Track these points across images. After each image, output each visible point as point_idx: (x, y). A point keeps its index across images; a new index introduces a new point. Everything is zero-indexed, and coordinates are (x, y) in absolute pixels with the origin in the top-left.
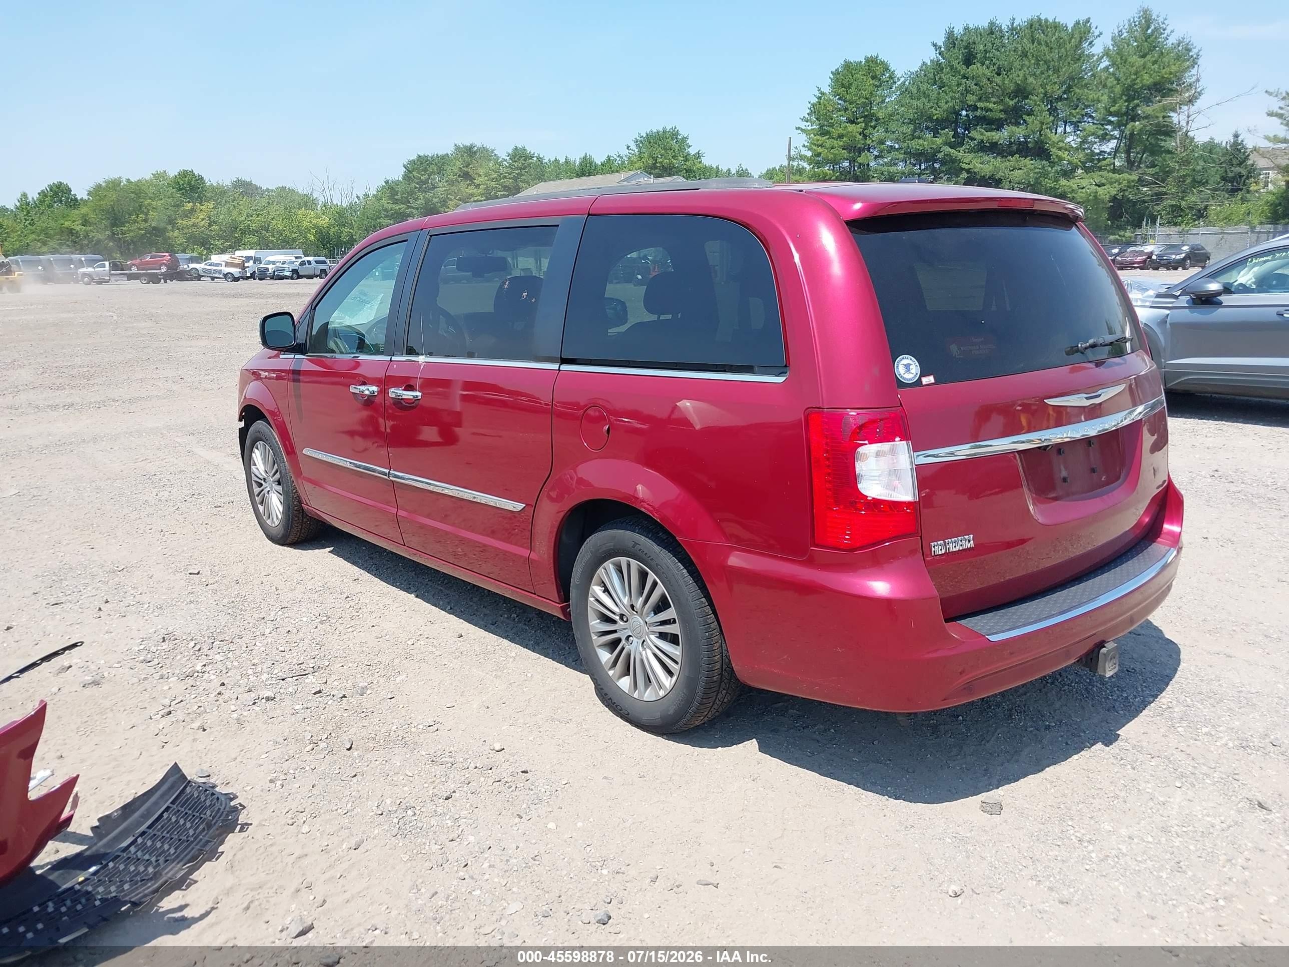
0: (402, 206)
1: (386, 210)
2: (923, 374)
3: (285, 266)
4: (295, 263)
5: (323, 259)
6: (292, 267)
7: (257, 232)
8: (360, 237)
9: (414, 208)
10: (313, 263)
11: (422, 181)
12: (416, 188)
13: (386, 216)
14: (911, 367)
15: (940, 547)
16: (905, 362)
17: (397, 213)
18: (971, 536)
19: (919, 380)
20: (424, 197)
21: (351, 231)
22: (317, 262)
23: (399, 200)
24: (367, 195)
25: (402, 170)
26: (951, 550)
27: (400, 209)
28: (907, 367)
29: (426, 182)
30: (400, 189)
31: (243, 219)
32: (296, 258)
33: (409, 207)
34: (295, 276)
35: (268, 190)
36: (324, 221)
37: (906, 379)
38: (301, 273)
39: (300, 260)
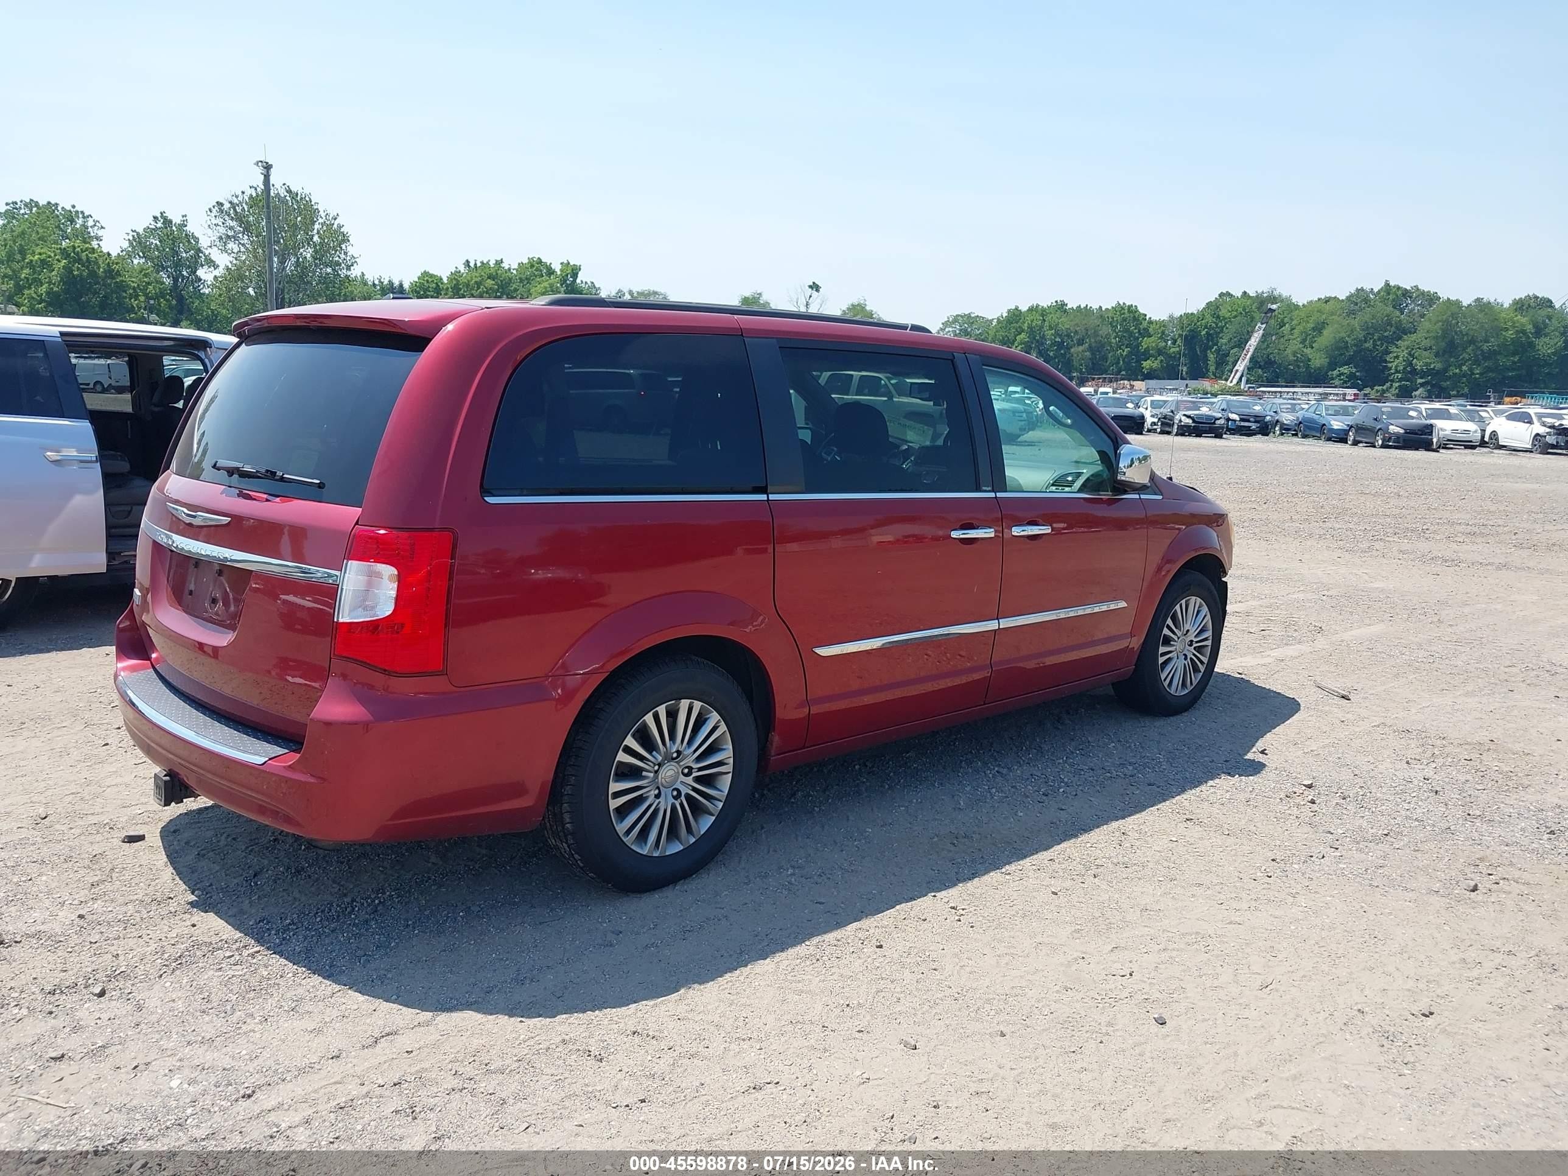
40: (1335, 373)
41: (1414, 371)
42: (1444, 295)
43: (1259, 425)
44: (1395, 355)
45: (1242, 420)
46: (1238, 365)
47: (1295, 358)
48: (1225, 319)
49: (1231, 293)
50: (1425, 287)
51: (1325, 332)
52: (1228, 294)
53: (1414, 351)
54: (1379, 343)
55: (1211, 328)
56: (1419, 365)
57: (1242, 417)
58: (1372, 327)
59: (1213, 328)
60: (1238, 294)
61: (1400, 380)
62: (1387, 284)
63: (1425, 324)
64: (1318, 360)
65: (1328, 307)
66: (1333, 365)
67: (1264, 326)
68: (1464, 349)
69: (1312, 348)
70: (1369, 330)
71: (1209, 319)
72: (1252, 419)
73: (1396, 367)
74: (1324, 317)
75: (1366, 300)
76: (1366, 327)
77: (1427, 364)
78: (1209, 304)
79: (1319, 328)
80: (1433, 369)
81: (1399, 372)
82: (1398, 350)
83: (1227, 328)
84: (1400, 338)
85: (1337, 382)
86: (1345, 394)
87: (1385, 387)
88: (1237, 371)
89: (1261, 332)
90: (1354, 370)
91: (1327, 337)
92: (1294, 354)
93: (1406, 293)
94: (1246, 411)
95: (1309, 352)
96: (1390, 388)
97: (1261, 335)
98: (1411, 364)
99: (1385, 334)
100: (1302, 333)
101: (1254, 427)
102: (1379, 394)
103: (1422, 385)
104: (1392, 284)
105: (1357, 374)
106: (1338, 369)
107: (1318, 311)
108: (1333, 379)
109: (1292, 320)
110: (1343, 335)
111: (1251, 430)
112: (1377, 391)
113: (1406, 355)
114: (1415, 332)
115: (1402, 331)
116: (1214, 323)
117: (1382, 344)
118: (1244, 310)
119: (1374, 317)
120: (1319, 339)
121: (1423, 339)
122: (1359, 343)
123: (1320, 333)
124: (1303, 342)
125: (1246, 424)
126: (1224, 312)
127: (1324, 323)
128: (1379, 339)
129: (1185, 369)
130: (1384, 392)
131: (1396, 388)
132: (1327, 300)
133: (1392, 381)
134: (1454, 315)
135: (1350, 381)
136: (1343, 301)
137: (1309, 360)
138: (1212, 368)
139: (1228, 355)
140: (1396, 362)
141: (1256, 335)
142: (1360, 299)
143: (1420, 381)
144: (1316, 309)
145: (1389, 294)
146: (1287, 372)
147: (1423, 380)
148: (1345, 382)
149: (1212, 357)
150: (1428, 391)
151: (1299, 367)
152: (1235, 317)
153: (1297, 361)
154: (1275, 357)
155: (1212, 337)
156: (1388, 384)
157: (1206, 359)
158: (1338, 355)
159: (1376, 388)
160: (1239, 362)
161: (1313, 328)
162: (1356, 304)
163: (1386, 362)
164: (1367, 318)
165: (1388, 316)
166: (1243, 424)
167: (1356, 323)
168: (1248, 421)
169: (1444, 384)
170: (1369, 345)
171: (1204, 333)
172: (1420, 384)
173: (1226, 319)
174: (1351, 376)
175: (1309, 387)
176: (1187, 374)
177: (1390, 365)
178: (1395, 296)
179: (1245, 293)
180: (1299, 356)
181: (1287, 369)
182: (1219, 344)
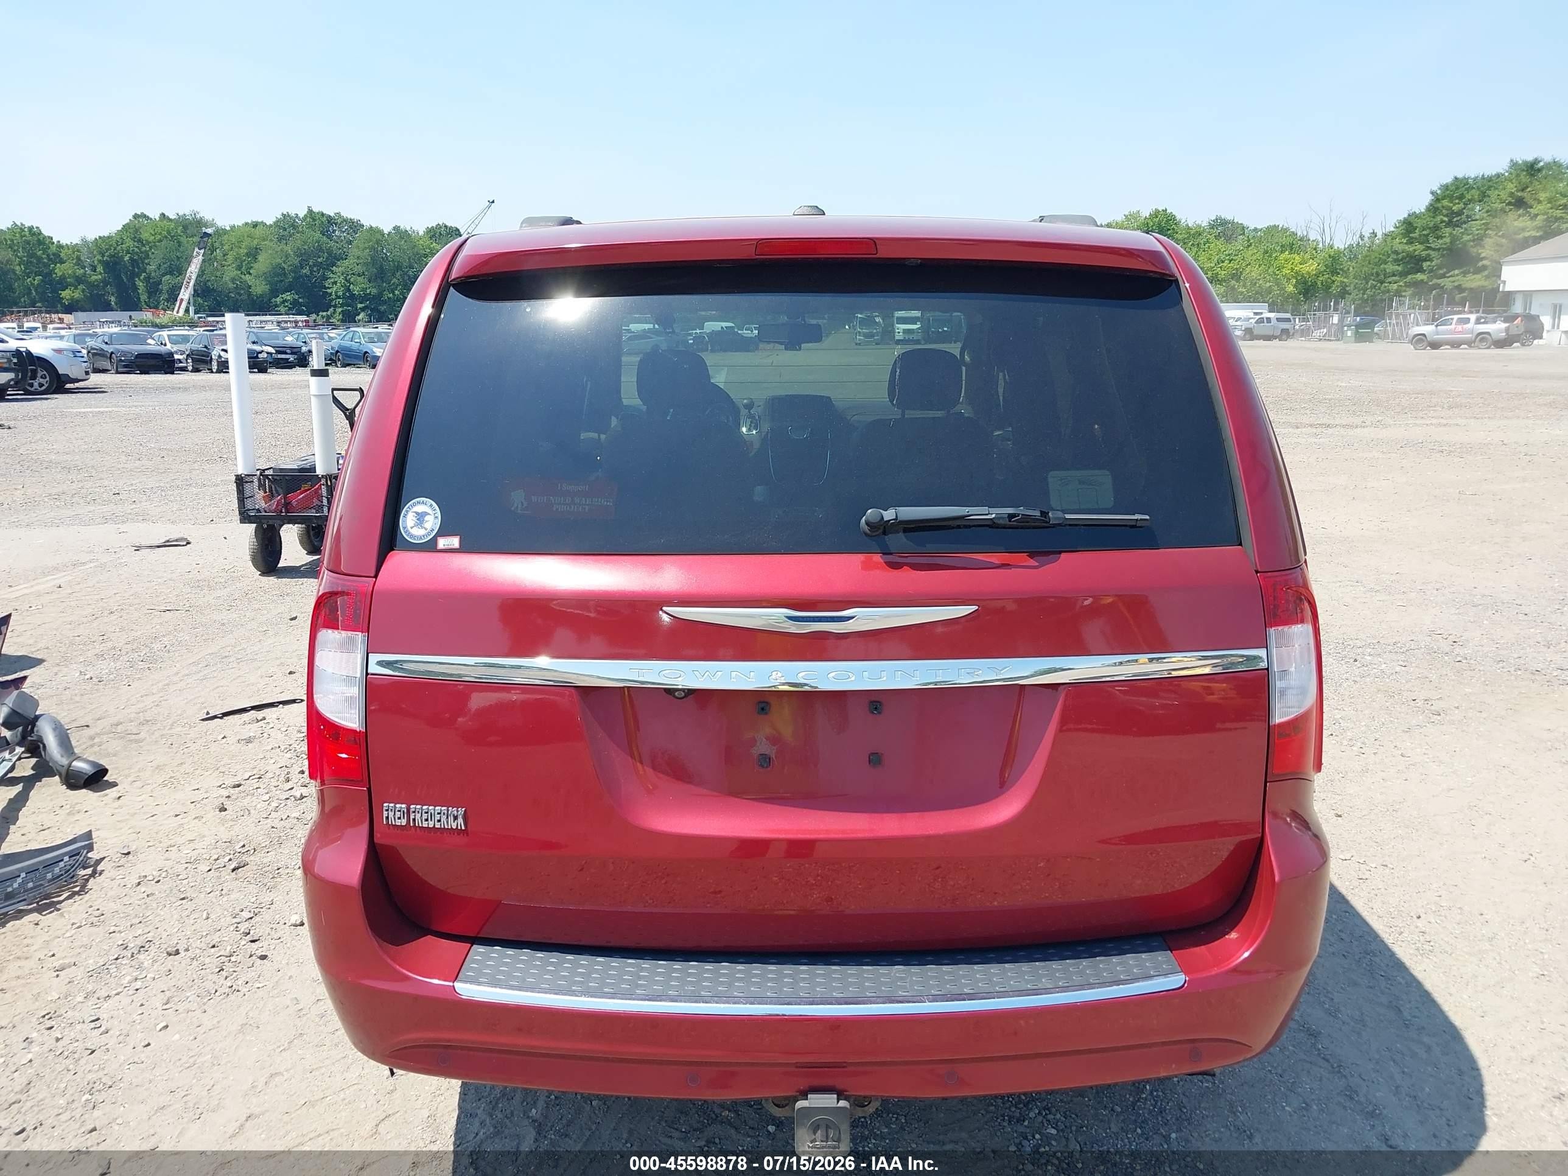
0: (1419, 246)
1: (1396, 253)
2: (443, 532)
3: (1238, 323)
4: (1251, 321)
5: (1288, 315)
6: (1245, 325)
7: (1225, 281)
8: (1355, 288)
9: (1434, 250)
10: (1274, 322)
11: (1453, 212)
12: (1442, 222)
13: (1396, 260)
14: (427, 518)
15: (398, 814)
16: (420, 508)
17: (1411, 257)
18: (461, 811)
19: (434, 541)
20: (1451, 234)
21: (1345, 280)
22: (1278, 320)
23: (1416, 238)
24: (1374, 234)
25: (1428, 199)
26: (418, 823)
27: (1415, 250)
28: (421, 517)
29: (1460, 213)
30: (1419, 223)
31: (1213, 265)
32: (1256, 314)
33: (1429, 248)
34: (1247, 336)
35: (1255, 230)
36: (1310, 267)
37: (412, 536)
38: (1256, 332)
39: (1258, 317)
40: (278, 300)
41: (353, 296)
42: (367, 222)
43: (296, 357)
44: (332, 280)
45: (278, 352)
46: (181, 294)
47: (235, 286)
48: (148, 242)
49: (147, 214)
50: (347, 214)
51: (260, 258)
52: (144, 216)
53: (350, 277)
54: (315, 269)
55: (133, 253)
56: (356, 290)
57: (277, 349)
58: (305, 253)
59: (137, 253)
60: (154, 215)
61: (342, 305)
62: (310, 211)
63: (354, 251)
64: (259, 288)
65: (258, 231)
66: (275, 293)
67: (202, 251)
68: (394, 275)
69: (250, 274)
70: (304, 257)
71: (129, 243)
72: (288, 351)
73: (336, 292)
74: (255, 242)
75: (294, 226)
76: (299, 253)
77: (364, 290)
78: (126, 227)
79: (253, 254)
80: (370, 294)
81: (339, 297)
82: (334, 276)
83: (153, 253)
84: (334, 265)
85: (282, 309)
86: (296, 322)
87: (329, 313)
88: (182, 300)
89: (201, 258)
90: (296, 297)
91: (263, 263)
92: (233, 280)
93: (330, 221)
94: (280, 342)
95: (247, 279)
96: (334, 313)
97: (200, 261)
98: (349, 290)
99: (319, 260)
100: (236, 259)
101: (292, 359)
102: (325, 320)
103: (363, 309)
104: (315, 210)
105: (300, 300)
106: (280, 296)
107: (248, 236)
108: (276, 306)
109: (222, 245)
110: (279, 261)
111: (290, 362)
112: (323, 317)
113: (343, 281)
114: (346, 259)
115: (334, 259)
116: (136, 247)
117: (318, 271)
118: (169, 232)
119: (305, 243)
120: (256, 266)
121: (355, 265)
122: (296, 269)
123: (256, 259)
124: (239, 268)
125: (283, 356)
126: (145, 235)
127: (256, 249)
128: (314, 265)
129: (113, 299)
130: (329, 317)
131: (340, 314)
132: (255, 225)
133: (335, 306)
134: (378, 242)
135: (296, 308)
136: (271, 226)
137: (250, 287)
138: (144, 297)
139: (160, 283)
140: (335, 287)
141: (195, 260)
142: (287, 226)
143: (360, 306)
144: (246, 235)
145: (314, 220)
146: (228, 300)
147: (363, 305)
148: (290, 309)
149: (140, 285)
150: (370, 316)
151: (240, 295)
152: (160, 241)
153: (236, 288)
154: (212, 285)
155: (138, 263)
156: (331, 310)
157: (135, 288)
158: (279, 282)
159: (321, 313)
160: (183, 290)
161: (247, 254)
162: (285, 230)
163: (326, 288)
164: (299, 243)
165: (318, 242)
166: (280, 356)
167: (288, 249)
168: (286, 353)
169: (383, 308)
170: (306, 271)
171: (127, 258)
172: (360, 308)
173: (150, 242)
174: (295, 303)
175: (259, 315)
176: (116, 304)
177: (329, 291)
178: (324, 224)
179: (163, 215)
180: (238, 283)
181: (229, 297)
182: (147, 271)
